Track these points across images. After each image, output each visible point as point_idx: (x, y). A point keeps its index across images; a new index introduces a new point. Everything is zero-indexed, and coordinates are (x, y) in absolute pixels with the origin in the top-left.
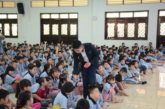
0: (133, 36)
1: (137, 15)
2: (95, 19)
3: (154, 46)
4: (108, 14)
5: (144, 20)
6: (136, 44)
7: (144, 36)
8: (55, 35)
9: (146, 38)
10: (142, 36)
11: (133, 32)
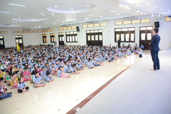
0: (128, 40)
1: (130, 30)
2: (110, 32)
3: (138, 45)
4: (116, 29)
5: (133, 32)
6: (129, 44)
7: (134, 41)
8: (93, 41)
9: (134, 42)
10: (132, 40)
11: (128, 38)
